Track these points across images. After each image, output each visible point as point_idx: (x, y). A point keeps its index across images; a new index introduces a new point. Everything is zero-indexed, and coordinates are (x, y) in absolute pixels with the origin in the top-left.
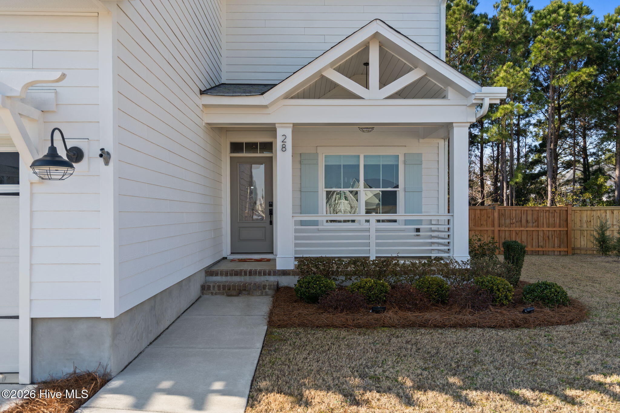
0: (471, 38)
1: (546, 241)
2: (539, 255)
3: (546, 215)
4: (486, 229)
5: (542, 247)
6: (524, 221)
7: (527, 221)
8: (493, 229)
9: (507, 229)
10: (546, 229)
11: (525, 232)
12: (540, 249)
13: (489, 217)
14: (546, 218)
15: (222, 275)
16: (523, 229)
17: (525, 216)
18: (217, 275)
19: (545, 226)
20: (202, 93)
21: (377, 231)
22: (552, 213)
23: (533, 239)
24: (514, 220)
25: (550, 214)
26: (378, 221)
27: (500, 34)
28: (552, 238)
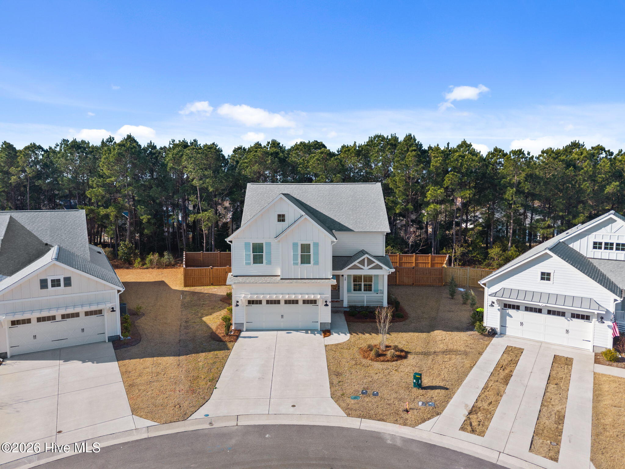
4: (410, 276)
5: (432, 283)
6: (425, 273)
8: (413, 276)
10: (433, 276)
16: (424, 276)
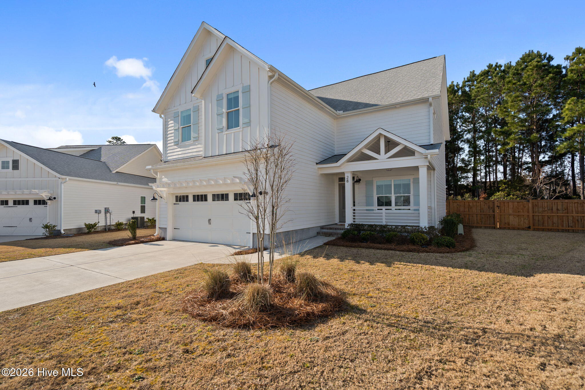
0: (541, 85)
1: (575, 223)
2: (569, 232)
3: (575, 206)
4: (522, 214)
5: (571, 227)
7: (558, 210)
8: (528, 214)
9: (540, 214)
10: (574, 214)
11: (556, 217)
12: (570, 228)
13: (525, 207)
14: (575, 207)
15: (326, 229)
16: (554, 214)
17: (556, 206)
18: (324, 229)
19: (574, 213)
20: (317, 164)
21: (386, 213)
22: (581, 204)
23: (563, 222)
24: (546, 209)
25: (579, 205)
26: (386, 209)
27: (569, 78)
28: (581, 221)
